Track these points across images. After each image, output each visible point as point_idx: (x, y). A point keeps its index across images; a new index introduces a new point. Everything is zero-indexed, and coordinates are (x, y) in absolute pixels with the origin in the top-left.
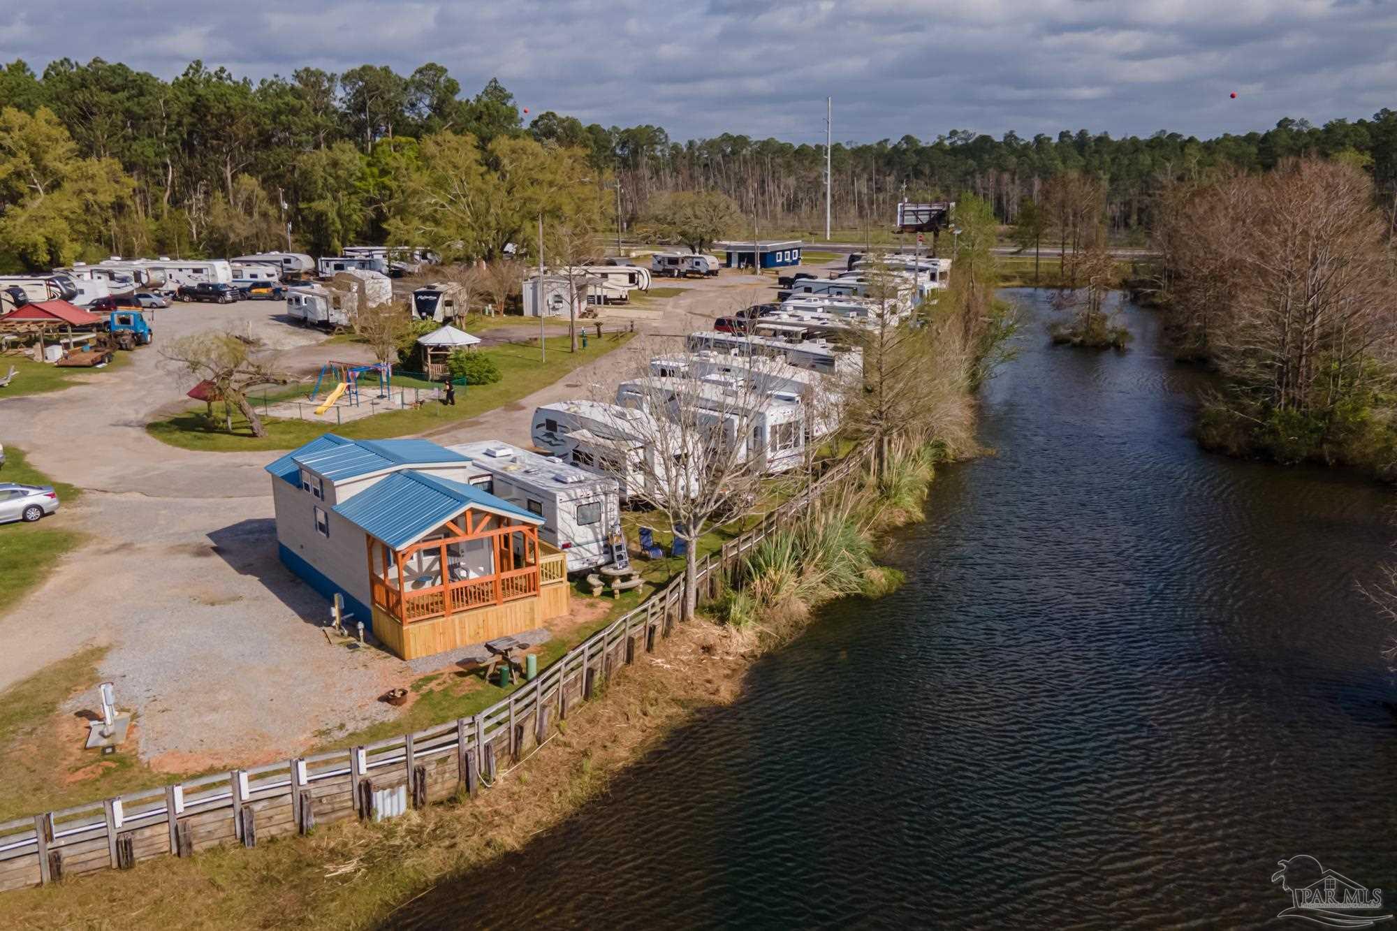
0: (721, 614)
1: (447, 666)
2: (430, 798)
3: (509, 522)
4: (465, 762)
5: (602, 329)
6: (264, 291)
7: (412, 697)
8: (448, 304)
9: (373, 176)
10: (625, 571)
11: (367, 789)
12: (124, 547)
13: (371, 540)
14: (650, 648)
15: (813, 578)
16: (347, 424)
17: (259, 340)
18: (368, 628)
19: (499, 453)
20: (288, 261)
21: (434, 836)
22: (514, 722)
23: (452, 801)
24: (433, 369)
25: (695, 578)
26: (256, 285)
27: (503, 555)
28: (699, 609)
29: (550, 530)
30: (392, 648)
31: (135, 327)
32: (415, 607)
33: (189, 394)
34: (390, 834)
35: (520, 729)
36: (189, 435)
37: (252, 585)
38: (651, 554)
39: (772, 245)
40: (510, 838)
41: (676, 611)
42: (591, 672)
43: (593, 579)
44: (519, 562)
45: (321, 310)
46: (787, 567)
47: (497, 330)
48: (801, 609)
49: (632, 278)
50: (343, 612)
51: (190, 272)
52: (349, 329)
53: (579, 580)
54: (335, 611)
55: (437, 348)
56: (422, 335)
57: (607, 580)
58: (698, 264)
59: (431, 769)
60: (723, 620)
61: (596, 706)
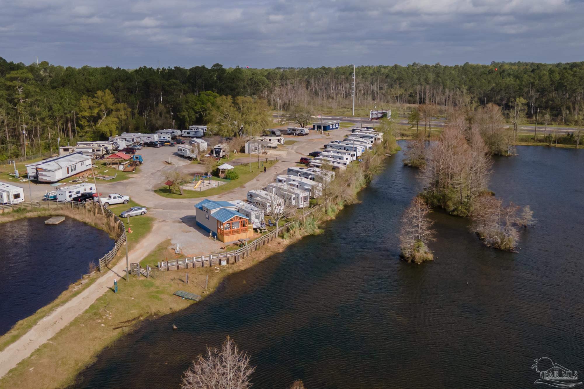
0: (282, 237)
1: (232, 244)
2: (230, 263)
3: (242, 218)
4: (235, 257)
5: (268, 160)
6: (168, 144)
7: (226, 248)
8: (224, 151)
9: (200, 104)
10: (264, 228)
11: (220, 260)
12: (164, 221)
13: (218, 221)
14: (268, 242)
15: (303, 231)
16: (203, 192)
17: (172, 162)
18: (217, 237)
19: (240, 203)
20: (173, 132)
21: (230, 268)
22: (243, 252)
23: (233, 264)
24: (221, 175)
25: (278, 230)
26: (166, 142)
27: (241, 225)
28: (279, 236)
29: (250, 220)
30: (222, 241)
31: (139, 160)
32: (225, 233)
33: (165, 184)
34: (224, 267)
35: (244, 253)
36: (165, 194)
37: (192, 229)
38: (270, 225)
39: (328, 123)
40: (242, 268)
41: (274, 236)
42: (256, 245)
43: (258, 230)
44: (244, 226)
45: (188, 154)
46: (298, 229)
47: (238, 159)
48: (299, 237)
49: (279, 141)
50: (212, 234)
51: (147, 138)
52: (196, 159)
53: (255, 230)
54: (211, 234)
55: (223, 170)
56: (219, 166)
57: (261, 230)
58: (302, 131)
59: (230, 258)
60: (283, 238)
61: (257, 251)
